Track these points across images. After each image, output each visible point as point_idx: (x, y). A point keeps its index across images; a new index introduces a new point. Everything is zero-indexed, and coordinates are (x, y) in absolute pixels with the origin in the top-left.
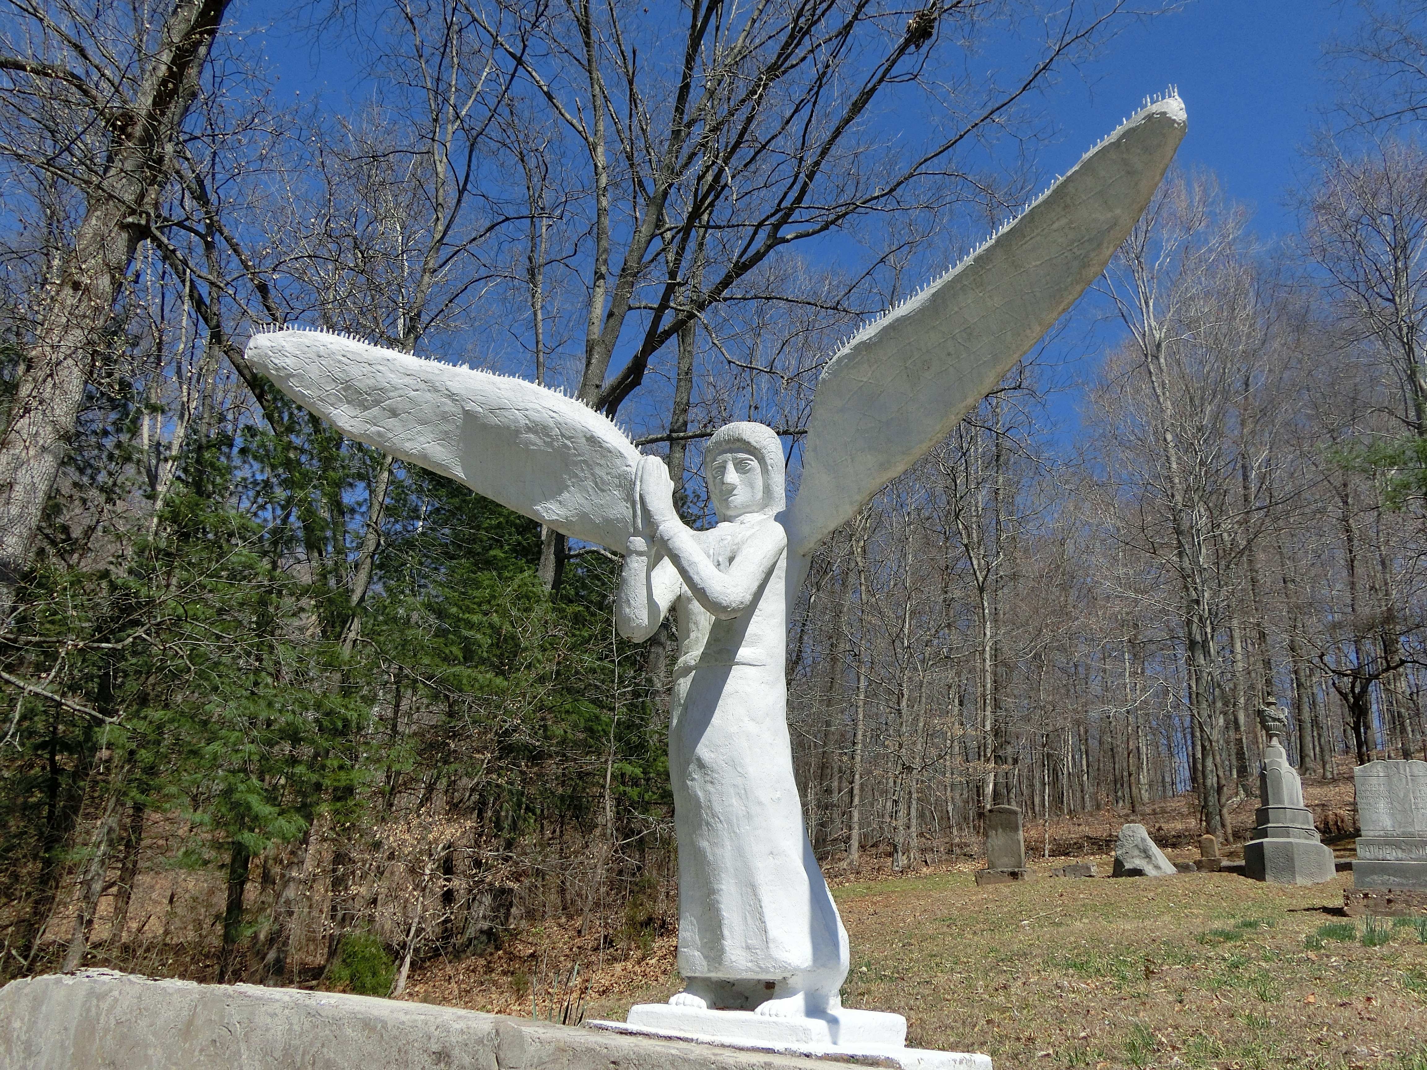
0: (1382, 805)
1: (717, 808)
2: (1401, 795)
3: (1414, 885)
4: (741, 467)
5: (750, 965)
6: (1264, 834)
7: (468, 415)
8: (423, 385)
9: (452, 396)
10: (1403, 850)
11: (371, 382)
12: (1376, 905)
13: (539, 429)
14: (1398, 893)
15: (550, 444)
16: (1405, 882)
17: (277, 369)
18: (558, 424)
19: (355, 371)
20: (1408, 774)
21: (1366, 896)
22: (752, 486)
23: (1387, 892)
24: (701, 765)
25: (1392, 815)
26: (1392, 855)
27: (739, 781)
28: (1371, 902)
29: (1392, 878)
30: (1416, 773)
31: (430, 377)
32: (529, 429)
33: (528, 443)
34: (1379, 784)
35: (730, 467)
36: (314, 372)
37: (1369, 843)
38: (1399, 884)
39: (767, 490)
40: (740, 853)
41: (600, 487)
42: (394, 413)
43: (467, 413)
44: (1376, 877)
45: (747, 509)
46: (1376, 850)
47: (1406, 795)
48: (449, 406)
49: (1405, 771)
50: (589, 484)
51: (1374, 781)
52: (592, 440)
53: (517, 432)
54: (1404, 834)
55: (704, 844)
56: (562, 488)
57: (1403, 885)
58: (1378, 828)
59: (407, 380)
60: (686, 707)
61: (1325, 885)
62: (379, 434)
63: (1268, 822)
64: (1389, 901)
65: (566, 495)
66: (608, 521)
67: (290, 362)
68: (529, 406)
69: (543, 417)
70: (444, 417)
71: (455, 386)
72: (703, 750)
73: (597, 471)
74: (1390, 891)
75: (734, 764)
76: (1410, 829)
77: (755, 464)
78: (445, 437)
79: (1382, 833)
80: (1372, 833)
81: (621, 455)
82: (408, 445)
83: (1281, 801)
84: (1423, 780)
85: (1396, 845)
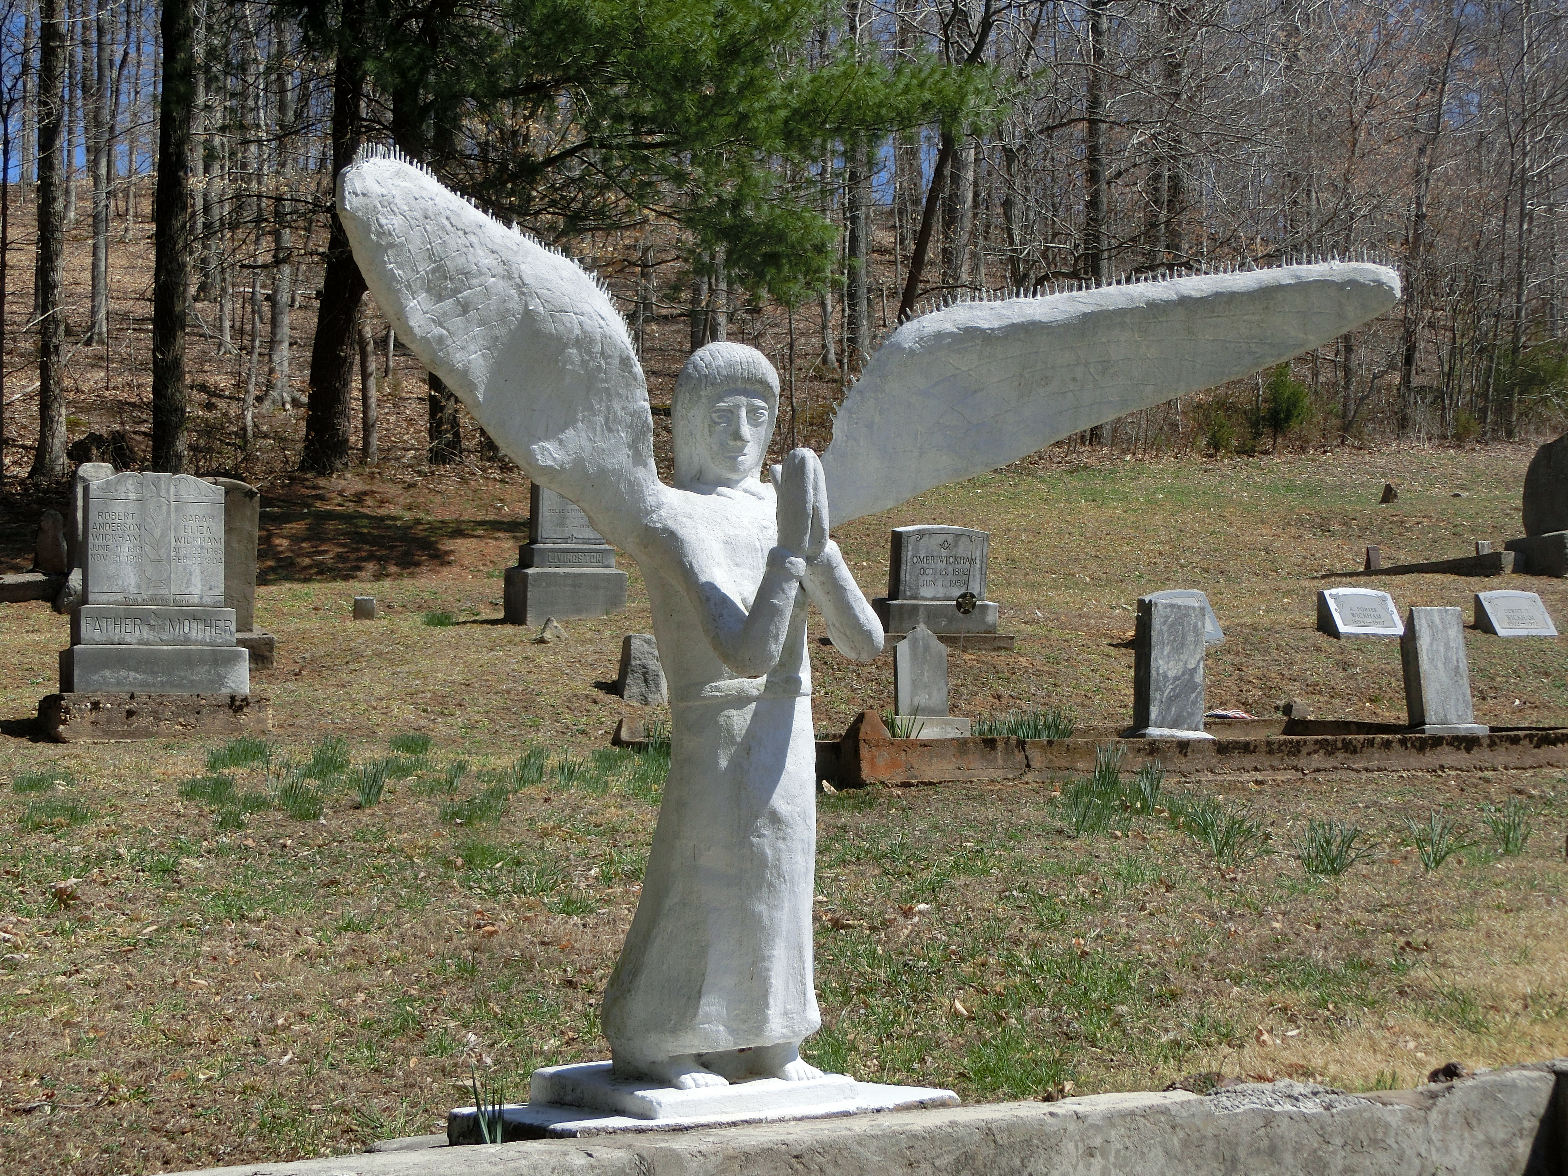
0: (126, 550)
2: (158, 533)
3: (162, 684)
4: (752, 414)
5: (784, 1031)
10: (151, 627)
12: (109, 721)
14: (145, 699)
16: (150, 680)
20: (172, 498)
21: (96, 706)
22: (759, 443)
23: (127, 697)
24: (775, 819)
25: (139, 567)
26: (134, 636)
28: (102, 716)
29: (132, 674)
30: (185, 497)
34: (126, 515)
37: (99, 616)
38: (144, 684)
44: (107, 673)
46: (111, 627)
47: (164, 534)
49: (168, 492)
51: (119, 508)
54: (153, 600)
57: (148, 685)
58: (115, 589)
60: (747, 748)
64: (130, 713)
72: (778, 802)
74: (132, 697)
75: (805, 816)
76: (164, 592)
77: (767, 414)
79: (120, 597)
80: (105, 598)
84: (193, 510)
85: (141, 618)
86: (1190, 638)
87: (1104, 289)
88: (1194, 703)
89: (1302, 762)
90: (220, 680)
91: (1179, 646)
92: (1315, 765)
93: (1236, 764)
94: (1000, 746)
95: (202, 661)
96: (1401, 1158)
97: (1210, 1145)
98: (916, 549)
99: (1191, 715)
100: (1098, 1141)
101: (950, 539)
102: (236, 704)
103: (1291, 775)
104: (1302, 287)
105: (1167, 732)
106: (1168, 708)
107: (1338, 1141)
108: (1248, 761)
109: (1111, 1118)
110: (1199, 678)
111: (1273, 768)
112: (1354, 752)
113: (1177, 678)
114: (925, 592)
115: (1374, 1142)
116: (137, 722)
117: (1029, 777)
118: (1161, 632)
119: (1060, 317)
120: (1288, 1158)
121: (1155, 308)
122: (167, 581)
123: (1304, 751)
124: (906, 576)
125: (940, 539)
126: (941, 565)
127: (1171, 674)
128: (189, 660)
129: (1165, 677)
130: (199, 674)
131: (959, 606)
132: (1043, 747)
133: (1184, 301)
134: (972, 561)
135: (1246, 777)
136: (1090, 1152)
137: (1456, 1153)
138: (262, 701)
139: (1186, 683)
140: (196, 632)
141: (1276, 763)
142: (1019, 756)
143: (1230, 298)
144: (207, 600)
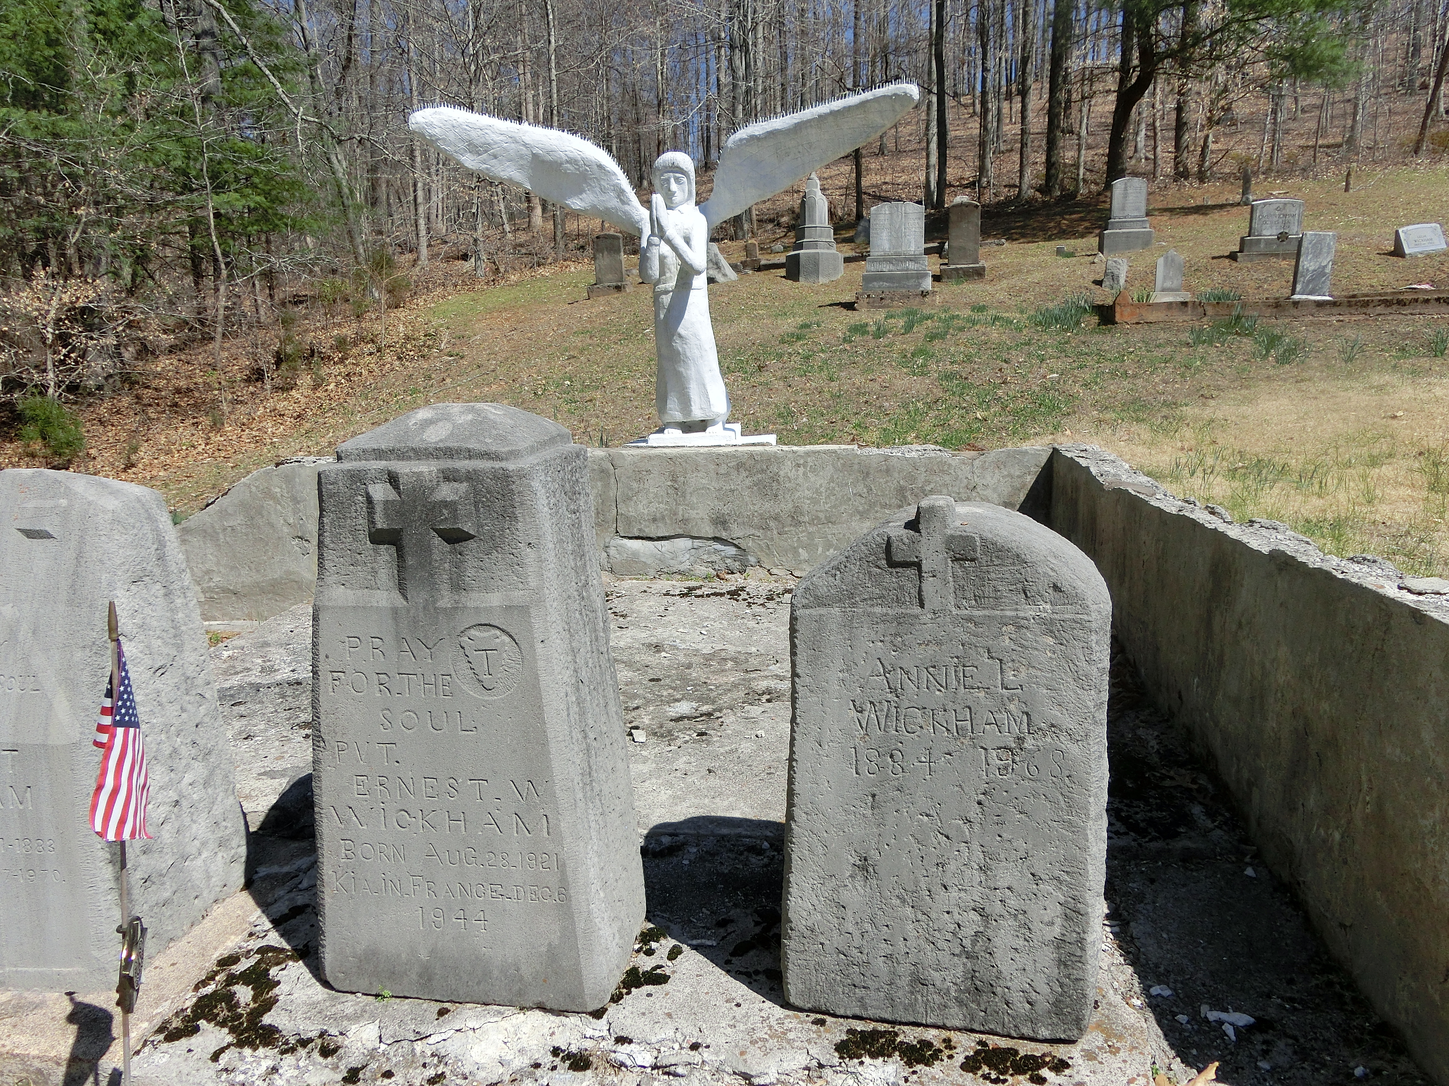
0: (885, 235)
1: (688, 354)
2: (897, 226)
3: (896, 287)
4: (677, 180)
6: (800, 247)
7: (535, 156)
8: (510, 140)
9: (525, 145)
10: (894, 264)
11: (483, 140)
12: (874, 302)
13: (572, 161)
14: (888, 293)
15: (578, 169)
16: (892, 286)
17: (431, 136)
18: (583, 159)
19: (473, 134)
20: (903, 212)
21: (869, 296)
22: (684, 191)
23: (881, 293)
24: (680, 336)
25: (890, 241)
26: (886, 268)
27: (698, 342)
28: (871, 300)
29: (885, 283)
30: (908, 211)
31: (513, 135)
32: (567, 162)
33: (568, 169)
34: (885, 220)
35: (672, 180)
36: (452, 137)
37: (874, 261)
38: (889, 287)
39: (690, 192)
40: (698, 372)
41: (603, 191)
42: (495, 157)
43: (534, 154)
44: (876, 283)
45: (681, 203)
46: (878, 265)
47: (900, 227)
48: (524, 151)
49: (901, 210)
50: (597, 189)
51: (882, 217)
52: (600, 167)
53: (561, 164)
54: (895, 254)
55: (682, 369)
56: (582, 191)
58: (880, 250)
59: (502, 138)
60: (668, 310)
61: (837, 282)
62: (487, 169)
63: (804, 238)
64: (882, 299)
65: (584, 195)
66: (607, 209)
67: (437, 131)
68: (567, 149)
69: (575, 155)
70: (521, 157)
71: (527, 139)
72: (681, 330)
73: (602, 183)
74: (883, 292)
75: (695, 335)
76: (899, 250)
77: (685, 179)
78: (521, 167)
79: (882, 253)
80: (876, 254)
81: (615, 174)
82: (502, 173)
83: (813, 222)
84: (911, 216)
85: (890, 261)
86: (1325, 250)
87: (806, 111)
88: (1323, 282)
89: (1369, 310)
90: (919, 285)
91: (1317, 255)
92: (1378, 312)
93: (1328, 312)
94: (1190, 305)
95: (912, 278)
96: (957, 479)
97: (856, 467)
98: (1261, 212)
99: (1321, 288)
100: (802, 462)
101: (1281, 206)
102: (924, 294)
103: (1361, 317)
104: (877, 100)
105: (1304, 297)
106: (1308, 285)
107: (923, 469)
108: (1335, 310)
109: (808, 454)
110: (1328, 270)
111: (1351, 314)
112: (1405, 305)
113: (1314, 270)
114: (1264, 232)
115: (943, 471)
116: (884, 302)
117: (1205, 319)
118: (1307, 248)
119: (786, 126)
120: (896, 475)
121: (822, 117)
122: (901, 247)
123: (1371, 305)
124: (1255, 225)
125: (1275, 206)
126: (1275, 219)
127: (1311, 269)
128: (907, 277)
129: (1308, 270)
130: (911, 282)
131: (1278, 238)
132: (1214, 305)
133: (833, 113)
134: (1294, 216)
135: (1334, 318)
136: (799, 465)
137: (989, 479)
138: (934, 293)
139: (1320, 273)
140: (911, 265)
141: (1353, 311)
142: (1201, 310)
143: (848, 109)
144: (917, 253)
